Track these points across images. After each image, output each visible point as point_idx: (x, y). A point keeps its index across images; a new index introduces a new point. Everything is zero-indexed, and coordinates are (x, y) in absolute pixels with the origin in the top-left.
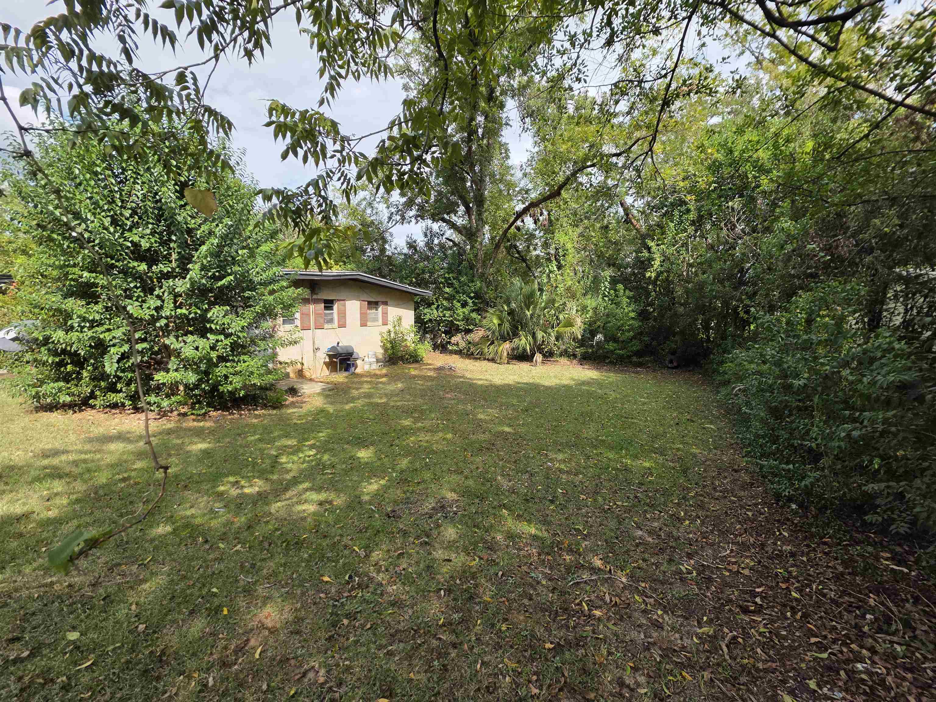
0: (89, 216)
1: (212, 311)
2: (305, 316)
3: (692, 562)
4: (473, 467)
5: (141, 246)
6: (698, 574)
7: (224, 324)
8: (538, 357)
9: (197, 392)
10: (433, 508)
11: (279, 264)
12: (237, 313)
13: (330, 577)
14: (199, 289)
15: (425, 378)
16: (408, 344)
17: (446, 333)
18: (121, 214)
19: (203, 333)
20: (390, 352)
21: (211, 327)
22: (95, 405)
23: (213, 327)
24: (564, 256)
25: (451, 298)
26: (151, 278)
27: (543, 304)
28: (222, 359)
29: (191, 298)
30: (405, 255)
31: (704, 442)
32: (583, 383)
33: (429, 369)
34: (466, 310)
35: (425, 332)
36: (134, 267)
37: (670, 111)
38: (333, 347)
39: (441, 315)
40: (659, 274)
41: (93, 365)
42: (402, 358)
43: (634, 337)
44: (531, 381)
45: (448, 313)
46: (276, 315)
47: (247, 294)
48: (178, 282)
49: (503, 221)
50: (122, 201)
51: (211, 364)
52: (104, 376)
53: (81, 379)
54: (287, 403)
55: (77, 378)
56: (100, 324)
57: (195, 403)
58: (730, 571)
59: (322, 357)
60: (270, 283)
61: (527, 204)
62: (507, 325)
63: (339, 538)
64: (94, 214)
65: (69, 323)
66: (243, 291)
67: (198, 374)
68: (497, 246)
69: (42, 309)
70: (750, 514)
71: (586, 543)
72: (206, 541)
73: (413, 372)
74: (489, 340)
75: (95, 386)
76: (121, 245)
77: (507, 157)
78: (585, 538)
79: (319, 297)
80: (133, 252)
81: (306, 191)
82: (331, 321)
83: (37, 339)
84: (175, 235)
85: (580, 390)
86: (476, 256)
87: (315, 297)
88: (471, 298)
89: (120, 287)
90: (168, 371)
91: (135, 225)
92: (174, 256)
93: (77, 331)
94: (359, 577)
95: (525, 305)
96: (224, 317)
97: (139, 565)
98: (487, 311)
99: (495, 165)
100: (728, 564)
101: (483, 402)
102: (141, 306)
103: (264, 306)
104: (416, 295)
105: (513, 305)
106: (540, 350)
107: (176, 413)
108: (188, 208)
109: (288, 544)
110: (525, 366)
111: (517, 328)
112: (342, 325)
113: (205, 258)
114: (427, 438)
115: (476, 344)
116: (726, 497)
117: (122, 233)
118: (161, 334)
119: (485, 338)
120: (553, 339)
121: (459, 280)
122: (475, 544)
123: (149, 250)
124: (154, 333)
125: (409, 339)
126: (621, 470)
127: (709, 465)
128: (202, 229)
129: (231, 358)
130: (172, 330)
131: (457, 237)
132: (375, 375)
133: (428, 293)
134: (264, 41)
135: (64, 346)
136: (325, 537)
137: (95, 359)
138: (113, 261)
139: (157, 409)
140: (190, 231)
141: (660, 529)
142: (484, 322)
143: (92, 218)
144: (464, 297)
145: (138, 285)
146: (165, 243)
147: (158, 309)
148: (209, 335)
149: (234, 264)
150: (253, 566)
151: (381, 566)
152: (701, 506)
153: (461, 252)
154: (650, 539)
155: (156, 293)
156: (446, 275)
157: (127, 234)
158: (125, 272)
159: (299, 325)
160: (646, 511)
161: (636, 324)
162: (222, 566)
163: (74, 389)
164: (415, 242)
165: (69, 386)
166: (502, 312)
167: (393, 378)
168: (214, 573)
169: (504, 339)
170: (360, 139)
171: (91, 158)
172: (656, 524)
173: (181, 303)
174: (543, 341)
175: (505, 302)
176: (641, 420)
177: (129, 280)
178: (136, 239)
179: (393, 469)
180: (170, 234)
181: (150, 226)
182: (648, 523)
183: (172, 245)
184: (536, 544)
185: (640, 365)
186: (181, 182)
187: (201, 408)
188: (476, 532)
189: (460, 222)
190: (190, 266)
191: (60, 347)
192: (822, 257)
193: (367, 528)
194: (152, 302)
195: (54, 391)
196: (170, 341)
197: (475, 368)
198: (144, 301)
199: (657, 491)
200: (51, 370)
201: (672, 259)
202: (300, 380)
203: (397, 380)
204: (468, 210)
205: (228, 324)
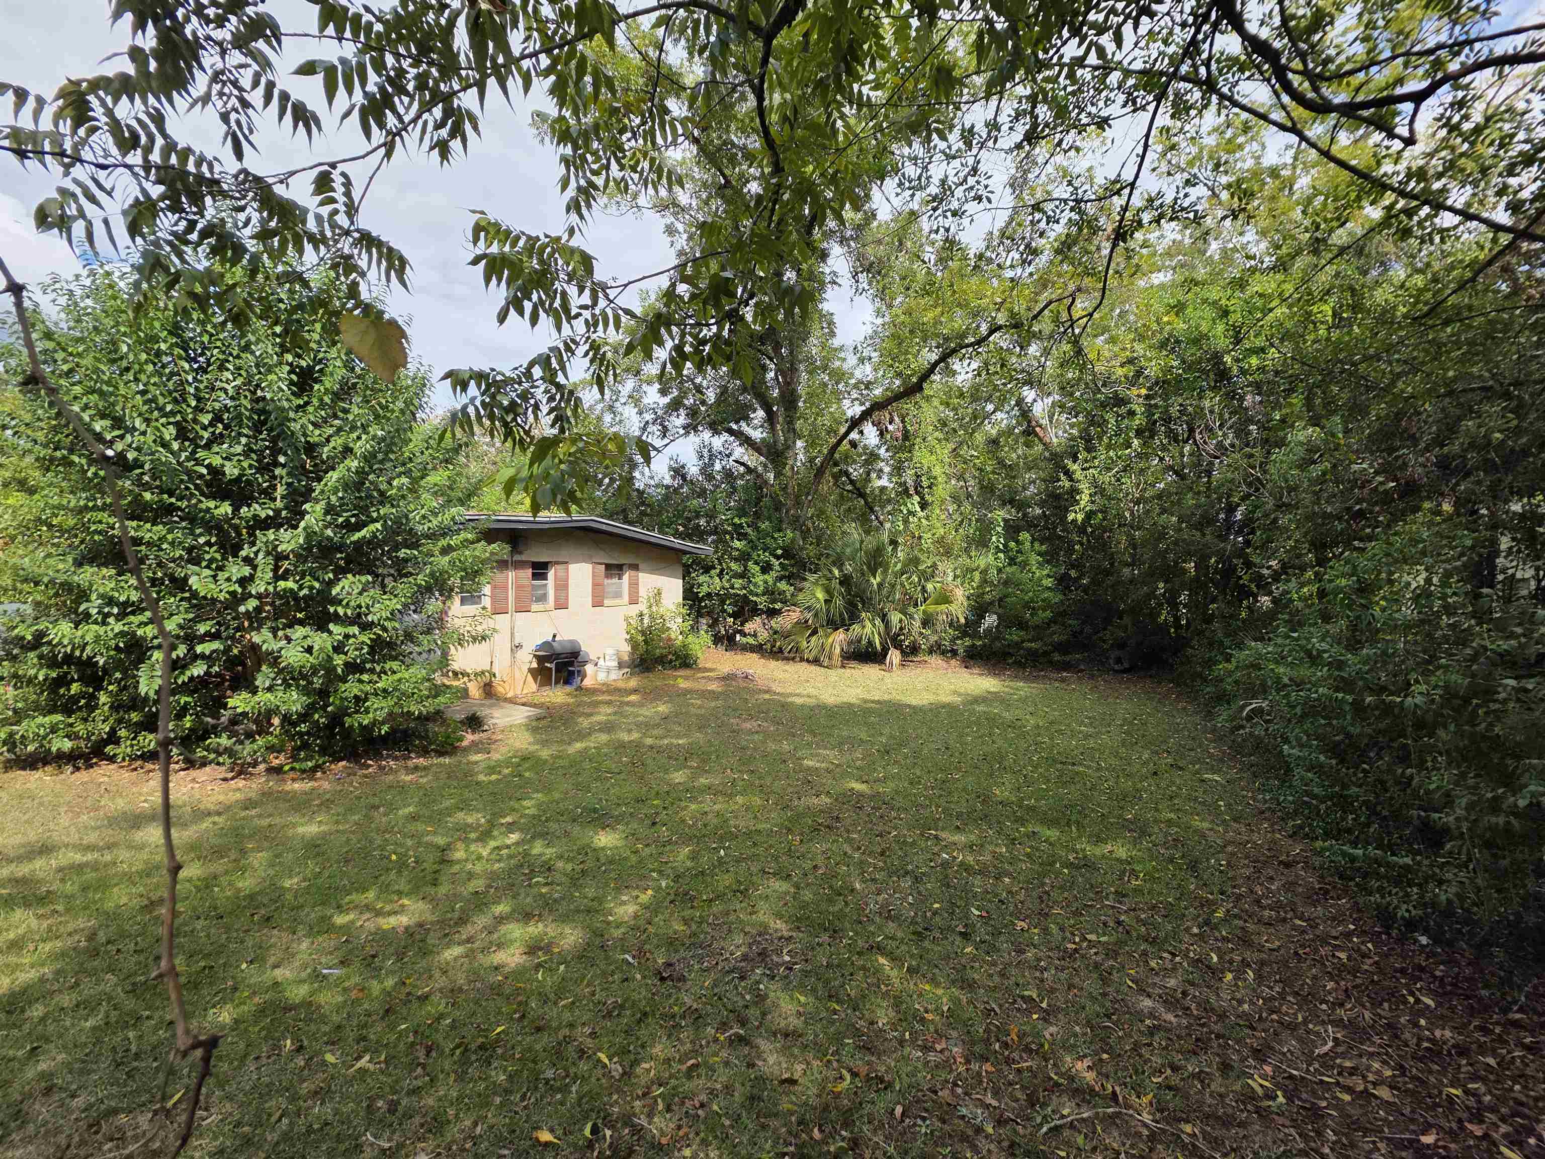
0: (138, 423)
1: (341, 584)
2: (499, 590)
3: (1268, 1069)
4: (808, 865)
5: (224, 474)
6: (1290, 1099)
7: (360, 606)
8: (894, 656)
9: (303, 728)
10: (745, 957)
11: (462, 502)
12: (383, 586)
13: (552, 1130)
14: (319, 543)
15: (705, 694)
16: (673, 636)
17: (734, 615)
18: (195, 421)
19: (321, 622)
20: (642, 647)
21: (336, 613)
22: (115, 755)
23: (341, 611)
24: (930, 487)
25: (744, 558)
26: (236, 528)
27: (899, 566)
28: (353, 668)
29: (305, 561)
30: (667, 487)
31: (1212, 810)
32: (976, 700)
33: (709, 679)
34: (770, 578)
35: (699, 615)
36: (208, 510)
37: (1127, 249)
38: (546, 643)
39: (727, 585)
40: (1089, 515)
41: (118, 682)
42: (661, 661)
43: (1052, 621)
44: (886, 697)
45: (738, 583)
46: (452, 590)
47: (403, 553)
48: (285, 534)
49: (828, 433)
50: (199, 399)
51: (333, 677)
52: (137, 702)
53: (96, 706)
54: (465, 743)
55: (87, 705)
56: (138, 609)
57: (299, 749)
58: (1349, 1090)
59: (527, 660)
60: (444, 535)
61: (868, 404)
62: (839, 602)
63: (566, 1031)
64: (147, 421)
65: (82, 608)
66: (396, 548)
67: (308, 695)
68: (820, 473)
69: (37, 584)
70: (1343, 956)
71: (1053, 1029)
72: (300, 1049)
73: (683, 684)
74: (808, 627)
75: (120, 721)
76: (189, 472)
77: (832, 334)
78: (1047, 1016)
79: (523, 558)
80: (209, 484)
81: (528, 374)
82: (543, 598)
83: (23, 638)
84: (285, 454)
85: (972, 713)
86: (784, 489)
87: (517, 557)
88: (778, 557)
89: (180, 543)
90: (254, 691)
91: (217, 439)
92: (280, 490)
93: (96, 622)
94: (612, 1127)
95: (869, 567)
96: (360, 594)
97: (156, 1112)
98: (805, 579)
99: (813, 346)
100: (1340, 1074)
101: (808, 738)
102: (214, 577)
103: (432, 574)
104: (685, 553)
105: (848, 568)
106: (898, 646)
107: (262, 767)
108: (310, 409)
109: (466, 1050)
110: (871, 671)
111: (856, 606)
112: (561, 605)
113: (335, 493)
114: (717, 807)
115: (786, 635)
116: (1284, 920)
117: (194, 452)
118: (246, 624)
119: (803, 624)
120: (917, 624)
121: (757, 529)
122: (838, 1039)
123: (238, 480)
124: (234, 624)
125: (674, 627)
126: (1078, 868)
127: (1233, 854)
128: (332, 444)
129: (368, 666)
130: (267, 618)
131: (753, 459)
132: (618, 690)
133: (706, 549)
134: (468, 126)
135: (69, 649)
136: (539, 1029)
137: (125, 672)
138: (173, 500)
139: (228, 761)
140: (311, 449)
141: (1185, 994)
142: (800, 596)
143: (143, 427)
144: (765, 556)
145: (213, 540)
146: (265, 468)
147: (244, 582)
148: (331, 626)
149: (382, 503)
150: (393, 1107)
151: (655, 1099)
152: (1245, 941)
153: (759, 483)
154: (1170, 1017)
155: (243, 553)
156: (736, 520)
157: (201, 454)
158: (192, 518)
159: (488, 605)
160: (1145, 953)
161: (1056, 598)
162: (328, 1109)
163: (80, 728)
164: (683, 467)
165: (71, 720)
166: (829, 579)
167: (650, 695)
168: (310, 1130)
169: (834, 624)
170: (626, 286)
171: (152, 327)
172: (1172, 983)
173: (287, 570)
174: (901, 629)
175: (834, 563)
176: (1089, 767)
177: (198, 531)
178: (217, 461)
179: (660, 872)
180: (276, 451)
181: (244, 440)
182: (1157, 980)
183: (278, 471)
184: (954, 1034)
185: (1066, 666)
186: (301, 368)
187: (308, 758)
188: (835, 1012)
189: (757, 435)
190: (307, 506)
191: (61, 652)
192: (1381, 483)
193: (622, 1007)
194: (234, 569)
195: (42, 732)
196: (263, 638)
197: (787, 675)
198: (221, 568)
199: (1153, 907)
200: (42, 692)
201: (1110, 491)
202: (487, 702)
203: (655, 699)
204: (771, 417)
205: (367, 607)
